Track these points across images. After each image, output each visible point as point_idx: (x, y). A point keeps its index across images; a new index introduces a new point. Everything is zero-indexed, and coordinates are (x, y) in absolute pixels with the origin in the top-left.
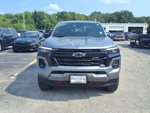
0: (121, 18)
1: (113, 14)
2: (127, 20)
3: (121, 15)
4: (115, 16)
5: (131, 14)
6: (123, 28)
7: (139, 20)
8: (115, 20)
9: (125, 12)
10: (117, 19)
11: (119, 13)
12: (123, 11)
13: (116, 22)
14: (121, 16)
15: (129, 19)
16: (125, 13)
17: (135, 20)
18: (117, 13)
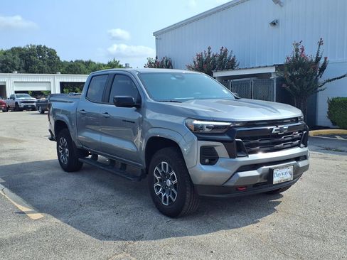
0: (32, 63)
1: (8, 51)
2: (46, 67)
3: (30, 54)
4: (17, 56)
5: (52, 53)
6: (48, 84)
7: (72, 68)
8: (17, 67)
9: (39, 48)
10: (23, 64)
11: (24, 49)
12: (34, 46)
13: (22, 70)
14: (31, 57)
15: (50, 64)
16: (40, 50)
17: (62, 66)
18: (19, 49)
